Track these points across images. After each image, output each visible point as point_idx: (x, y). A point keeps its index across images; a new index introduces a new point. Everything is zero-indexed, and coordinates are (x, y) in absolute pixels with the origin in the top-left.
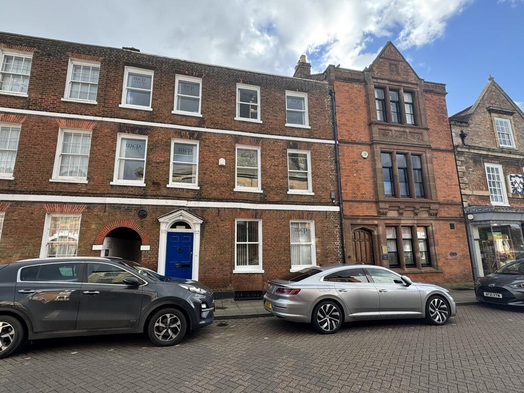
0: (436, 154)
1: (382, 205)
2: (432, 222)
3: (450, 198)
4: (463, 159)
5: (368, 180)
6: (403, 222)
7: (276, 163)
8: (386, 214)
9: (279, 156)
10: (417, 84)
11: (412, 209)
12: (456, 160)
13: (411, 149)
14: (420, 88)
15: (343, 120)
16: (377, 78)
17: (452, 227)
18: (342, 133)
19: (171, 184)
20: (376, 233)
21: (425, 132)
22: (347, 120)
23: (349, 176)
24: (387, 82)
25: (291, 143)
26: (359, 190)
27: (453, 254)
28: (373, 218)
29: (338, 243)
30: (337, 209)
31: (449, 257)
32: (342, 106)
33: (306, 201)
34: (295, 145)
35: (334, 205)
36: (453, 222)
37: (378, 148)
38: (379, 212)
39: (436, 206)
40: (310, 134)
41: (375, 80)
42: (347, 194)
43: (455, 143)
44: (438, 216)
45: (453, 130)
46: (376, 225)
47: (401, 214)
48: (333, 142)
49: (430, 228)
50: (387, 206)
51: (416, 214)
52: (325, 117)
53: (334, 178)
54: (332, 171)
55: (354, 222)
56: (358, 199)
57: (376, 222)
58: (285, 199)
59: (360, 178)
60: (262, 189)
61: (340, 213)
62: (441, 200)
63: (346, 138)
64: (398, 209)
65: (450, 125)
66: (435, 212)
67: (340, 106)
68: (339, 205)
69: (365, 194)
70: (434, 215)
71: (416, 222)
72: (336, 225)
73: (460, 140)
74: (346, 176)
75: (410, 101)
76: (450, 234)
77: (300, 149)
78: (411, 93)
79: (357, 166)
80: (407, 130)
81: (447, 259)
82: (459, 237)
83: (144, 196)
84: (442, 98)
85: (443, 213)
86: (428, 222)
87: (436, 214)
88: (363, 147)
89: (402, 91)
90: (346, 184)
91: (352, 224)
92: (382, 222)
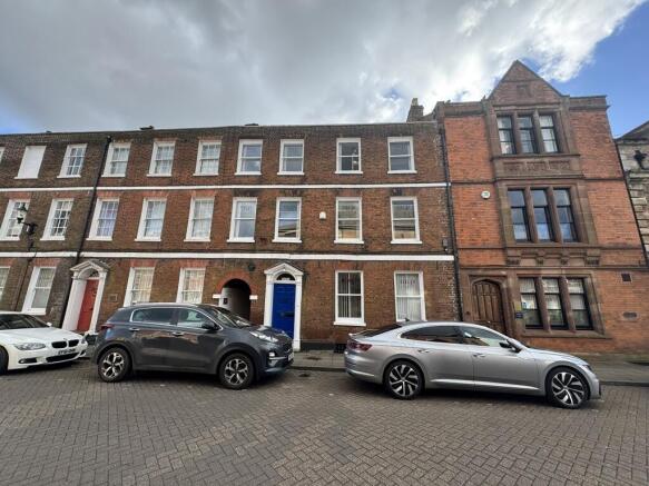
0: (593, 185)
1: (510, 252)
2: (592, 272)
3: (621, 240)
4: (641, 187)
5: (492, 224)
6: (543, 272)
7: (378, 212)
8: (518, 263)
9: (382, 204)
10: (559, 103)
11: (558, 256)
12: (628, 190)
13: (553, 182)
14: (565, 107)
16: (500, 106)
17: (626, 278)
18: (456, 173)
19: (277, 239)
20: (504, 286)
21: (574, 160)
22: (461, 158)
23: (466, 221)
24: (514, 107)
25: (395, 191)
26: (478, 236)
27: (628, 315)
28: (500, 268)
29: (453, 296)
30: (450, 258)
31: (623, 319)
33: (412, 250)
34: (399, 192)
35: (447, 254)
36: (627, 273)
37: (503, 186)
38: (508, 261)
39: (598, 252)
40: (416, 178)
41: (498, 109)
42: (463, 241)
43: (626, 168)
44: (601, 264)
45: (622, 152)
46: (505, 277)
47: (540, 263)
48: (445, 184)
49: (588, 280)
50: (519, 253)
51: (565, 262)
52: (434, 158)
53: (445, 223)
54: (444, 216)
55: (474, 273)
56: (479, 246)
57: (504, 273)
58: (388, 249)
59: (480, 222)
60: (364, 240)
61: (455, 262)
62: (606, 243)
63: (461, 178)
64: (536, 256)
65: (617, 146)
66: (594, 259)
67: (452, 145)
68: (452, 254)
69: (487, 240)
70: (595, 264)
71: (564, 272)
72: (450, 276)
73: (635, 164)
74: (462, 221)
75: (551, 125)
76: (622, 287)
77: (405, 195)
78: (552, 115)
79: (476, 209)
80: (546, 160)
81: (619, 322)
82: (640, 292)
83: (253, 251)
84: (601, 113)
85: (609, 259)
86: (585, 272)
87: (597, 262)
88: (484, 186)
89: (536, 115)
90: (462, 230)
91: (471, 276)
92: (513, 273)
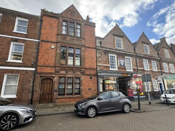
0: (88, 49)
1: (56, 68)
2: (82, 76)
3: (92, 66)
4: (99, 51)
5: (53, 58)
6: (67, 76)
7: (3, 47)
8: (59, 72)
9: (6, 44)
10: (82, 22)
11: (72, 70)
12: (96, 52)
13: (75, 46)
14: (84, 23)
15: (45, 32)
16: (64, 17)
17: (91, 78)
18: (43, 37)
20: (54, 80)
21: (83, 40)
22: (47, 32)
23: (43, 55)
24: (69, 19)
25: (14, 39)
26: (47, 61)
27: (89, 89)
28: (53, 73)
29: (31, 85)
30: (34, 69)
31: (88, 90)
32: (46, 26)
33: (17, 65)
34: (16, 40)
35: (32, 67)
36: (91, 76)
38: (55, 71)
39: (84, 70)
40: (26, 36)
41: (63, 18)
42: (40, 63)
43: (97, 45)
45: (97, 40)
46: (54, 77)
47: (67, 72)
48: (38, 41)
49: (81, 78)
50: (59, 68)
51: (74, 73)
52: (36, 30)
53: (35, 56)
54: (35, 53)
56: (46, 65)
57: (54, 75)
58: (5, 64)
59: (49, 57)
61: (35, 71)
63: (45, 39)
64: (65, 70)
66: (83, 72)
67: (44, 26)
68: (35, 67)
69: (50, 63)
71: (74, 76)
72: (32, 76)
73: (99, 45)
74: (42, 55)
75: (80, 28)
76: (89, 81)
77: (19, 42)
78: (80, 25)
79: (48, 51)
80: (75, 38)
81: (86, 91)
82: (93, 82)
84: (93, 28)
85: (88, 72)
86: (80, 76)
87: (84, 73)
88: (53, 44)
89: (75, 23)
90: (41, 59)
91: (41, 76)
92: (57, 76)
